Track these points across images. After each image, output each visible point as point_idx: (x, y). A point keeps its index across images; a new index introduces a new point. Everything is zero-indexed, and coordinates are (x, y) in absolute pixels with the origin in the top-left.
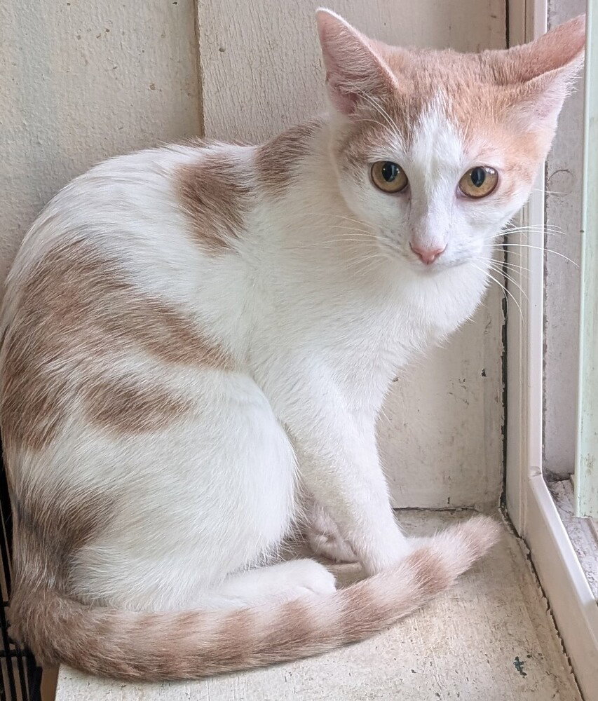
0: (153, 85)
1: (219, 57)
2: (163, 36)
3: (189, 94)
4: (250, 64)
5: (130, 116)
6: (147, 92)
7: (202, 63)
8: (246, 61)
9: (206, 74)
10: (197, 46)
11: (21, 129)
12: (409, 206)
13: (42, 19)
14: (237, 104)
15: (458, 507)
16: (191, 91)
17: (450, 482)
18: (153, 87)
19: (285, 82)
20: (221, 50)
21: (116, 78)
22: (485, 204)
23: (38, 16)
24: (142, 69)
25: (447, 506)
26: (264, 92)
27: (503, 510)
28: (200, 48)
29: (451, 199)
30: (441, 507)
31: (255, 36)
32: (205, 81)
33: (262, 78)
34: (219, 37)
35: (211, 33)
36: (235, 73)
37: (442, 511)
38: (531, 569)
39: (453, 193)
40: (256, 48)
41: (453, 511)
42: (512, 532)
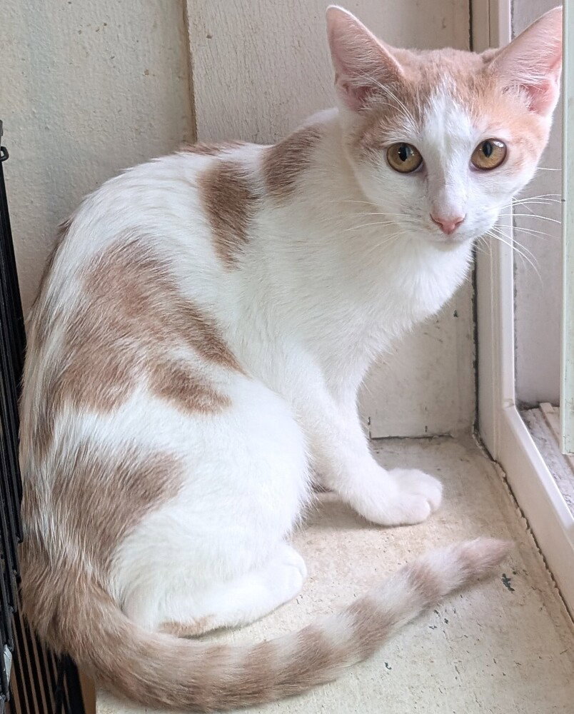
0: (147, 71)
1: (207, 44)
2: (155, 26)
3: (179, 77)
4: (235, 48)
5: (127, 99)
6: (142, 78)
7: (191, 49)
8: (232, 46)
9: (195, 59)
10: (186, 34)
11: (31, 116)
12: (426, 181)
13: (47, 17)
14: (224, 84)
15: (436, 434)
16: (181, 75)
17: (427, 413)
18: (147, 72)
19: (267, 62)
20: (209, 37)
21: (114, 67)
22: (498, 174)
23: (43, 16)
24: (137, 58)
25: (425, 433)
26: (249, 72)
27: (477, 436)
28: (190, 37)
29: (466, 171)
30: (420, 434)
31: (239, 23)
32: (195, 66)
33: (247, 59)
34: (206, 25)
35: (199, 21)
36: (222, 56)
37: (420, 438)
38: (508, 491)
39: (467, 166)
40: (240, 33)
41: (430, 438)
42: (487, 456)
